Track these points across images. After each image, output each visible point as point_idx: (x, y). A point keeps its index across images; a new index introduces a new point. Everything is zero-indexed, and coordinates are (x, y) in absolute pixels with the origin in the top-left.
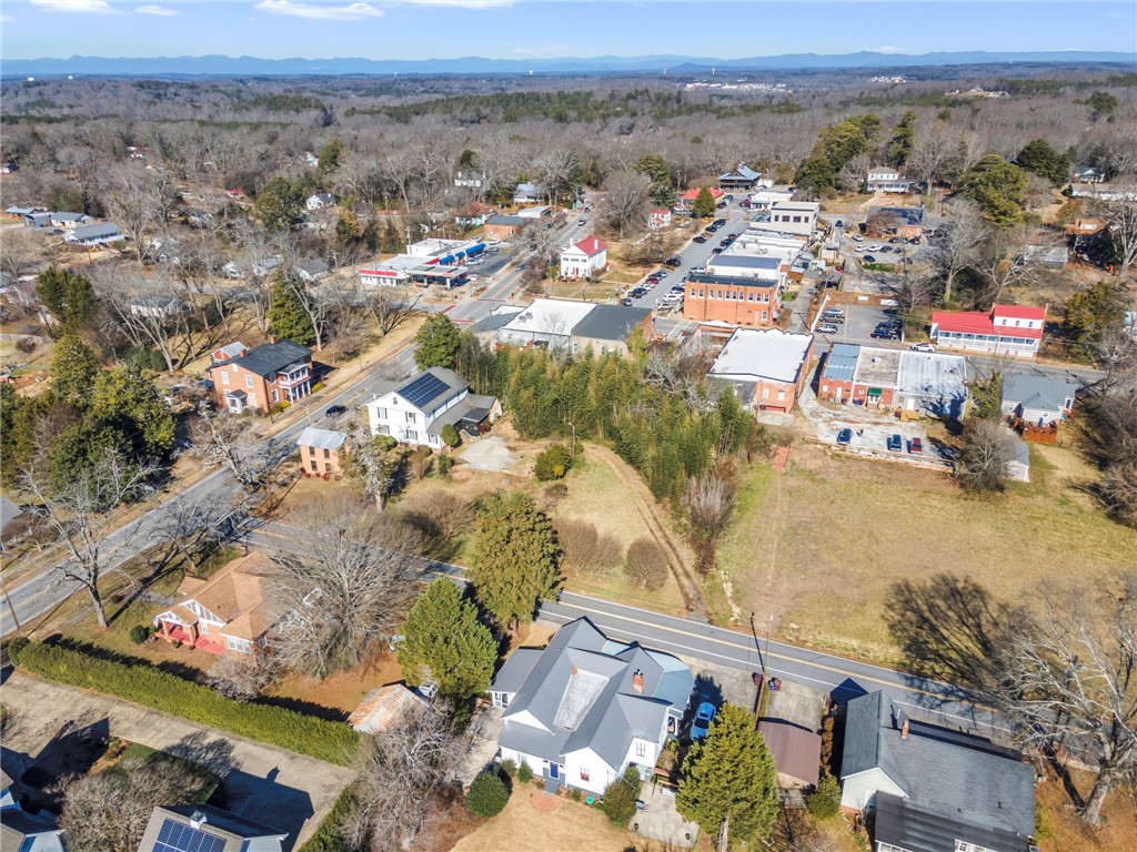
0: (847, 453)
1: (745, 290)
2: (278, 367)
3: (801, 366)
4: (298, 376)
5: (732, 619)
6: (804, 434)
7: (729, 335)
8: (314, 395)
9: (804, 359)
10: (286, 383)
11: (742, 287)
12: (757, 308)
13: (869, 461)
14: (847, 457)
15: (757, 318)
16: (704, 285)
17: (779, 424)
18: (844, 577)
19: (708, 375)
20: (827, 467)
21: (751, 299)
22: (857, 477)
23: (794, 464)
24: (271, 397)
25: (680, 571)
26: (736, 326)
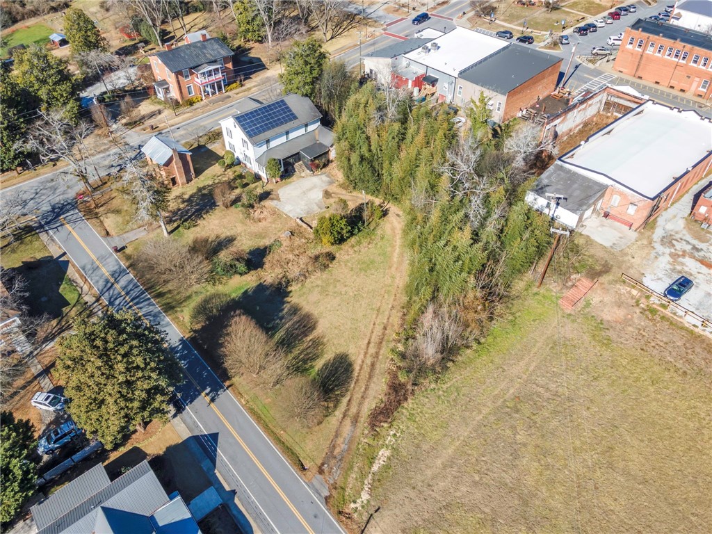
0: (667, 312)
1: (692, 50)
2: (192, 66)
3: (687, 172)
4: (210, 75)
5: (352, 505)
6: (631, 267)
7: (634, 106)
8: (227, 93)
9: (694, 167)
10: (198, 80)
11: (688, 46)
12: (699, 74)
13: (692, 333)
14: (663, 318)
15: (694, 85)
16: (646, 35)
17: (607, 244)
18: (526, 503)
19: (558, 162)
20: (626, 322)
21: (695, 62)
22: (655, 352)
23: (588, 305)
24: (185, 91)
25: (353, 410)
26: (647, 97)
